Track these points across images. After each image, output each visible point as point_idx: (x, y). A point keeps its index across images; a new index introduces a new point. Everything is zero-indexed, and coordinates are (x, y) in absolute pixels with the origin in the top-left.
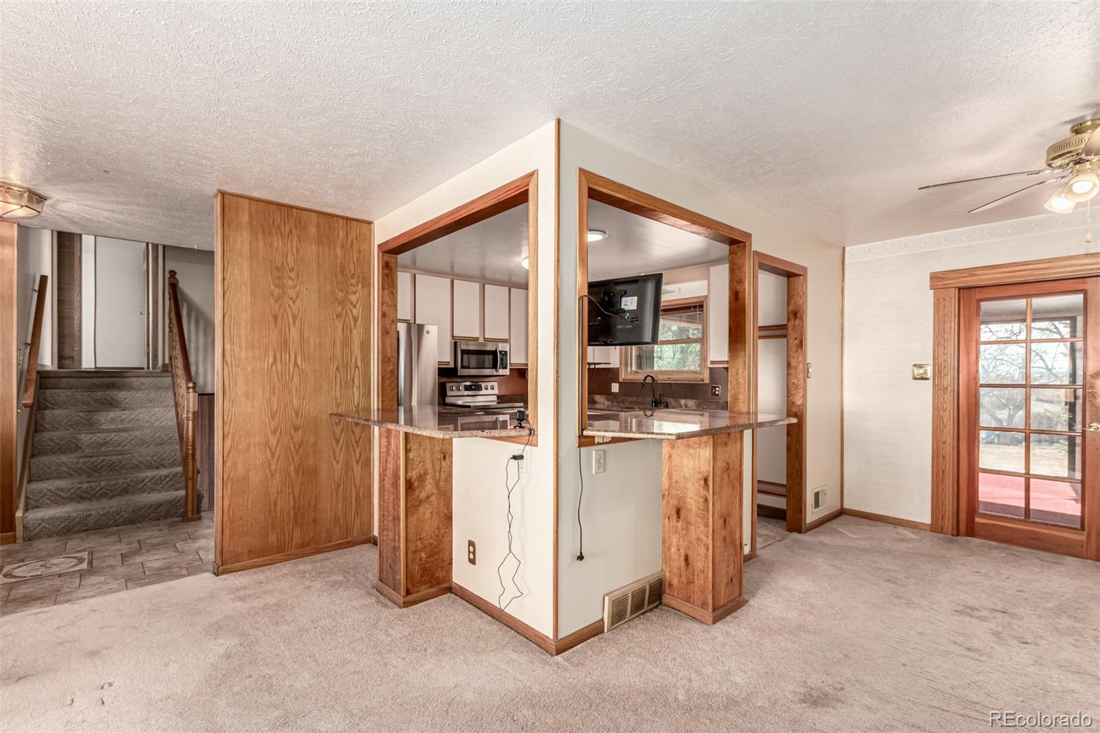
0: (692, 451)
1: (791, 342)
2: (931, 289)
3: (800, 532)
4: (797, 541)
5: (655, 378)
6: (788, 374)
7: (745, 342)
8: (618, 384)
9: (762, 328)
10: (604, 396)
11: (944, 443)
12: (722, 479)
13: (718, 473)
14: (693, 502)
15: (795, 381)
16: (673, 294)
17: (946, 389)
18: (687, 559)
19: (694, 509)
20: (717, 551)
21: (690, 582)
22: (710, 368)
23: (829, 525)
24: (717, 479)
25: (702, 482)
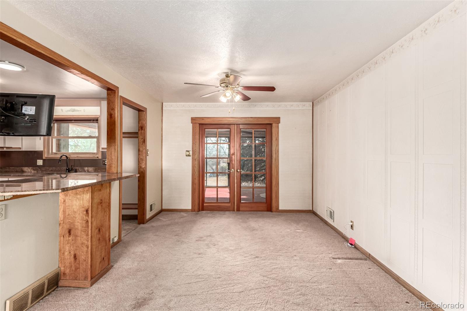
0: (79, 196)
1: (140, 140)
2: (191, 123)
3: (144, 223)
4: (142, 228)
5: (68, 156)
6: (139, 154)
7: (115, 139)
8: (42, 160)
9: (124, 133)
10: (31, 168)
11: (195, 179)
12: (98, 208)
13: (95, 206)
14: (79, 224)
15: (142, 157)
16: (80, 112)
17: (196, 159)
18: (75, 256)
19: (80, 228)
20: (94, 247)
21: (77, 269)
22: (102, 151)
23: (156, 217)
24: (94, 209)
25: (85, 213)
